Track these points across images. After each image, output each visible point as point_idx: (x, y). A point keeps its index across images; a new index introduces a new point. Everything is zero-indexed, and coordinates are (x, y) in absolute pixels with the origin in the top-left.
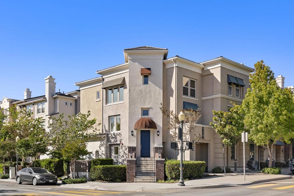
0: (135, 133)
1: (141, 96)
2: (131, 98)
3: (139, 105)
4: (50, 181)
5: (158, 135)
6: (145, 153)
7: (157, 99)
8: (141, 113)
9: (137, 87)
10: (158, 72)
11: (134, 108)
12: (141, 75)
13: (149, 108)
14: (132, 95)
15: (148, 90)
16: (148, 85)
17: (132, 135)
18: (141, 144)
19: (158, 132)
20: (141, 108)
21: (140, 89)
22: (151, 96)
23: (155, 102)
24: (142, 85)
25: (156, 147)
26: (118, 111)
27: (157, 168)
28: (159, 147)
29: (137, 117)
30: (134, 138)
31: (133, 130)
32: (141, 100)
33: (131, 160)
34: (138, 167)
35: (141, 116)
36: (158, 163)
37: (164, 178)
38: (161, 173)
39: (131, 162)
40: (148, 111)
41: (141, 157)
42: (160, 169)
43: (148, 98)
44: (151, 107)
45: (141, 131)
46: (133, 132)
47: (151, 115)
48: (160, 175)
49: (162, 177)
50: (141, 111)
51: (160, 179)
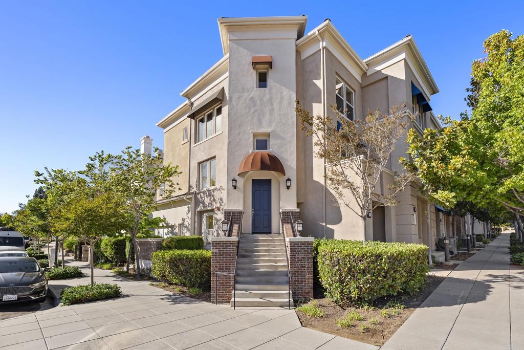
0: (240, 182)
1: (252, 111)
2: (233, 114)
3: (249, 128)
4: (5, 297)
5: (288, 187)
6: (262, 225)
7: (285, 115)
8: (252, 143)
9: (244, 92)
10: (286, 62)
11: (239, 133)
12: (252, 70)
13: (268, 135)
14: (235, 108)
15: (267, 97)
16: (267, 90)
17: (235, 187)
18: (253, 206)
19: (287, 181)
20: (252, 134)
21: (251, 96)
22: (273, 109)
23: (280, 122)
24: (255, 89)
25: (284, 211)
26: (212, 151)
27: (294, 262)
28: (292, 212)
29: (244, 150)
30: (238, 194)
31: (237, 178)
32: (252, 119)
33: (225, 240)
34: (244, 256)
35: (252, 150)
36: (296, 250)
37: (312, 290)
38: (304, 276)
39: (224, 246)
40: (267, 141)
41: (253, 233)
42: (302, 265)
43: (268, 114)
44: (272, 131)
45: (253, 181)
46: (236, 181)
47: (273, 148)
48: (301, 281)
49: (308, 286)
50: (252, 140)
51: (302, 293)
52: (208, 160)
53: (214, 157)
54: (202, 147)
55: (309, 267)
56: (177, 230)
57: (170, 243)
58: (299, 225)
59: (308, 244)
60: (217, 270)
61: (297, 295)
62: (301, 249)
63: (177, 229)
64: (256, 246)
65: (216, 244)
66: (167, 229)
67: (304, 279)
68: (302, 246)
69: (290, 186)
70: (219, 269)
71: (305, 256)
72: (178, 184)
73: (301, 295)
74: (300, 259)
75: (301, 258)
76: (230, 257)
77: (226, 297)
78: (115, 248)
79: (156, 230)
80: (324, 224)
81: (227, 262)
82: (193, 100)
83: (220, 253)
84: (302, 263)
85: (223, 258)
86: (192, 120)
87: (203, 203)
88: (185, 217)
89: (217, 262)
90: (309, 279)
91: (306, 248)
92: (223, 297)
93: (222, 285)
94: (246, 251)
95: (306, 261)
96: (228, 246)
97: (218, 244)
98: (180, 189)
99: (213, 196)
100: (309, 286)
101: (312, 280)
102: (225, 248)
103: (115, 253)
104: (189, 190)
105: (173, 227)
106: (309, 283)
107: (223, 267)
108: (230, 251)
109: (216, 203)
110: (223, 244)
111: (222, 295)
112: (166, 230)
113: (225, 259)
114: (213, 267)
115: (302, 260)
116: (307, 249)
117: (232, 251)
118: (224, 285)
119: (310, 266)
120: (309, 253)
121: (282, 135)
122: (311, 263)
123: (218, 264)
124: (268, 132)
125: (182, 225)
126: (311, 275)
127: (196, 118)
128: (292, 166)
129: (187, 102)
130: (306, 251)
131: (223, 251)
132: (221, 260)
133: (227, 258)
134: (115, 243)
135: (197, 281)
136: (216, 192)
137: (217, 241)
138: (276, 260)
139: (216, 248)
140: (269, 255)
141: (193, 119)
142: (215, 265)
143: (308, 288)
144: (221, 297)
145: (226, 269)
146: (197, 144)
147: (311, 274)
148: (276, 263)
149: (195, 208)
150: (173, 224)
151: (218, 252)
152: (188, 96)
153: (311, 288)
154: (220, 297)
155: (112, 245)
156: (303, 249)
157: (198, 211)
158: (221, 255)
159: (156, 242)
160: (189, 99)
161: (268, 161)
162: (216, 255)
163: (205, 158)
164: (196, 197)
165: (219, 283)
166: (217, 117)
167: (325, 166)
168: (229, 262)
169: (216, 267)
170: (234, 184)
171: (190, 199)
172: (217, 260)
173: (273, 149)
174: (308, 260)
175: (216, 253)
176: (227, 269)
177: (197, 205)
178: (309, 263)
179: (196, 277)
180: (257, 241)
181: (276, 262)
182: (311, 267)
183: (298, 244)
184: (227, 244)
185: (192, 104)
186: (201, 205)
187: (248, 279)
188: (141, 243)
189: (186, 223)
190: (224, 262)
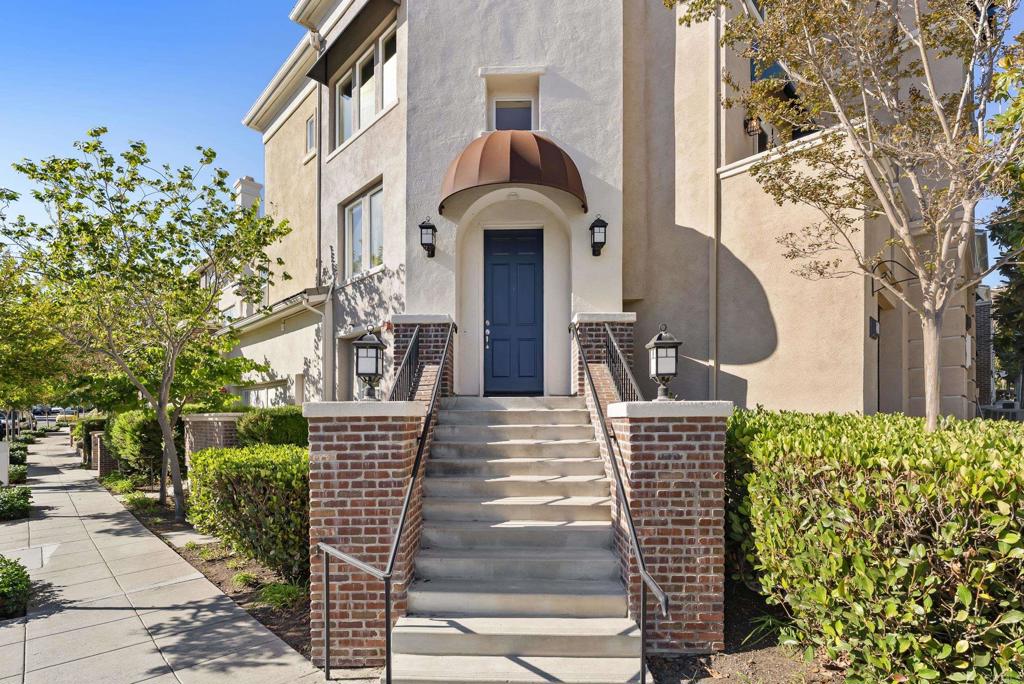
0: (448, 234)
3: (474, 61)
5: (597, 249)
6: (515, 370)
7: (587, 15)
8: (484, 110)
11: (443, 79)
13: (534, 84)
17: (430, 250)
18: (489, 312)
20: (484, 80)
23: (573, 39)
25: (586, 320)
26: (372, 162)
27: (648, 504)
28: (611, 324)
29: (458, 134)
30: (440, 273)
31: (436, 219)
32: (484, 30)
33: (362, 414)
34: (453, 471)
35: (483, 130)
36: (657, 453)
37: (721, 614)
38: (688, 560)
39: (358, 438)
40: (530, 108)
41: (487, 394)
42: (681, 513)
43: (532, 15)
44: (546, 69)
45: (489, 235)
46: (433, 228)
47: (550, 122)
48: (675, 579)
49: (702, 599)
50: (483, 99)
51: (678, 626)
52: (362, 193)
53: (379, 182)
54: (347, 158)
55: (708, 523)
56: (293, 392)
57: (255, 423)
58: (662, 352)
59: (704, 428)
60: (334, 534)
61: (658, 636)
62: (678, 448)
63: (293, 388)
64: (496, 436)
65: (326, 429)
66: (273, 390)
67: (688, 570)
68: (680, 438)
69: (602, 244)
70: (342, 531)
71: (690, 475)
72: (280, 262)
73: (674, 636)
74: (672, 489)
75: (678, 485)
76: (388, 485)
77: (371, 644)
78: (140, 437)
79: (252, 392)
80: (712, 363)
81: (372, 504)
82: (323, 31)
83: (343, 466)
84: (681, 504)
85: (356, 485)
86: (324, 87)
87: (354, 313)
88: (312, 356)
89: (333, 504)
90: (706, 570)
91: (697, 444)
92: (361, 644)
93: (355, 597)
94: (462, 452)
95: (697, 498)
96: (374, 438)
97: (336, 429)
98: (287, 277)
99: (377, 291)
100: (709, 599)
101: (721, 576)
102: (368, 447)
103: (142, 451)
104: (320, 281)
105: (283, 383)
106: (707, 588)
107: (359, 522)
108: (385, 456)
109: (387, 310)
110: (354, 428)
111: (355, 634)
112: (272, 392)
113: (364, 491)
114: (318, 523)
115: (678, 494)
116: (702, 447)
117: (394, 456)
118: (363, 597)
119: (712, 517)
120: (709, 466)
121: (580, 84)
122: (718, 504)
123: (336, 509)
124: (533, 71)
125: (304, 377)
126: (716, 556)
127: (332, 80)
128: (610, 181)
129: (308, 36)
130: (697, 457)
131: (358, 457)
132: (348, 495)
133: (372, 485)
134: (143, 427)
135: (291, 556)
136: (386, 280)
137: (329, 419)
138: (563, 484)
139: (327, 448)
140: (540, 467)
141: (326, 84)
142: (323, 513)
143: (704, 608)
144: (353, 643)
145: (368, 531)
146: (338, 149)
147: (717, 551)
148: (567, 497)
149: (335, 331)
150: (285, 377)
151: (335, 462)
152: (310, 22)
153: (716, 608)
154: (346, 643)
155: (134, 431)
156: (685, 448)
157: (341, 339)
158: (348, 475)
159: (224, 422)
160: (314, 30)
161: (534, 153)
162: (328, 476)
163: (356, 187)
164: (335, 300)
165: (342, 588)
166: (386, 65)
167: (717, 175)
168: (381, 504)
169: (329, 522)
170: (427, 239)
171: (320, 305)
172: (331, 494)
173: (549, 127)
174: (706, 494)
175: (327, 466)
176: (373, 531)
177: (338, 322)
178: (709, 504)
179: (285, 542)
180: (497, 417)
181: (565, 490)
182: (717, 523)
183: (666, 429)
184: (372, 428)
185: (323, 42)
186: (349, 320)
187: (461, 565)
188: (196, 425)
189: (314, 372)
190: (364, 503)
